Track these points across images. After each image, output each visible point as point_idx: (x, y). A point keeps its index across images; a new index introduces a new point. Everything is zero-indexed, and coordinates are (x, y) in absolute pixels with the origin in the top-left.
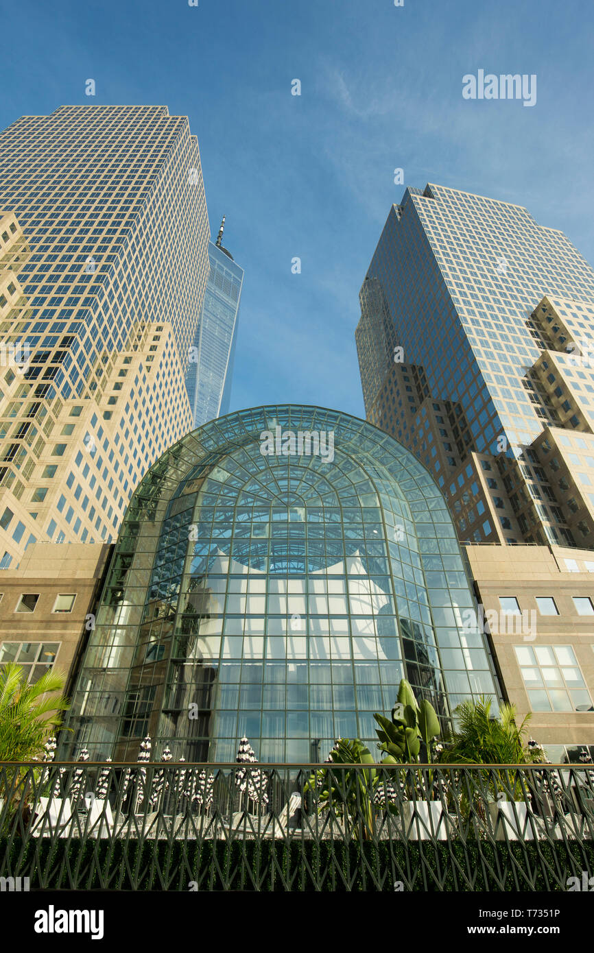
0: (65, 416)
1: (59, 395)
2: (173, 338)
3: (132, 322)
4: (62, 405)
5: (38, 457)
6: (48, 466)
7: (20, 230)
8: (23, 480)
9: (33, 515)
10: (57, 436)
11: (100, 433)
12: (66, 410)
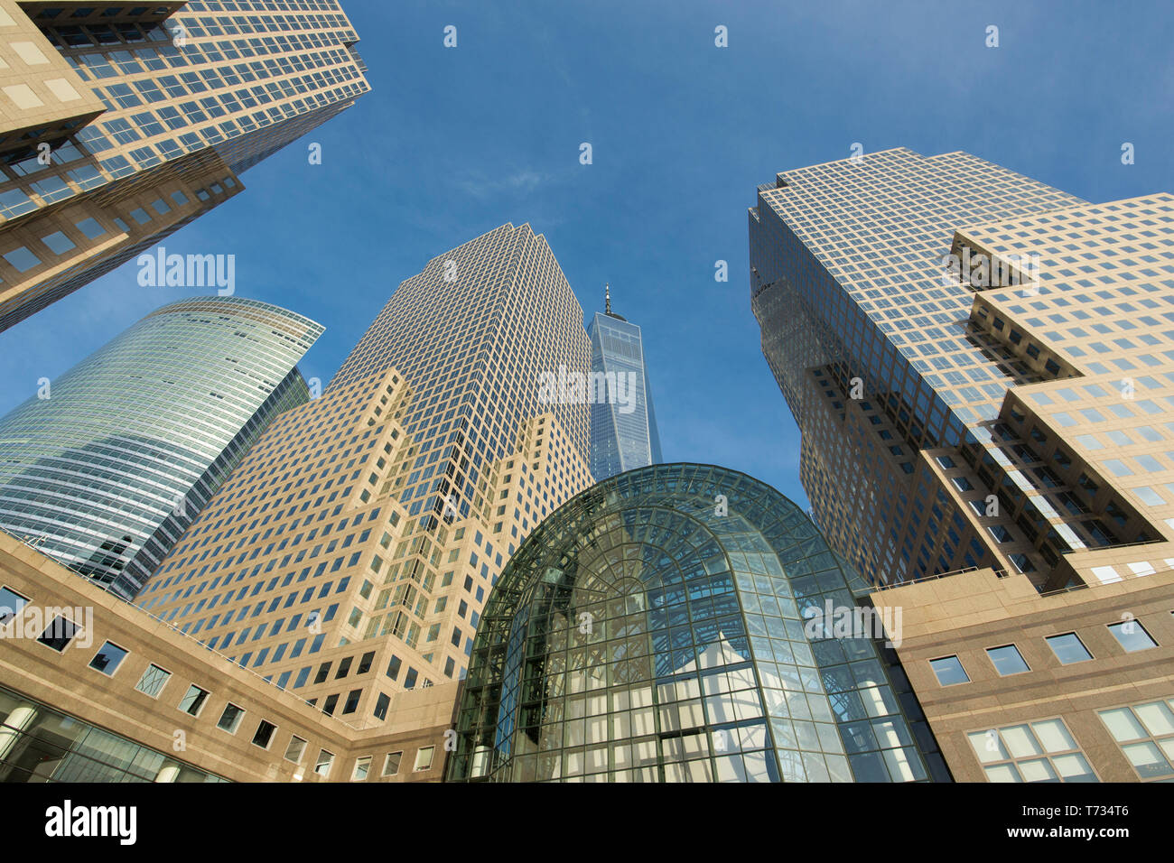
0: (450, 542)
1: (441, 523)
3: (511, 426)
4: (447, 532)
5: (430, 591)
6: (439, 599)
7: (401, 379)
8: (417, 619)
9: (428, 657)
10: (445, 565)
11: (489, 550)
12: (452, 535)
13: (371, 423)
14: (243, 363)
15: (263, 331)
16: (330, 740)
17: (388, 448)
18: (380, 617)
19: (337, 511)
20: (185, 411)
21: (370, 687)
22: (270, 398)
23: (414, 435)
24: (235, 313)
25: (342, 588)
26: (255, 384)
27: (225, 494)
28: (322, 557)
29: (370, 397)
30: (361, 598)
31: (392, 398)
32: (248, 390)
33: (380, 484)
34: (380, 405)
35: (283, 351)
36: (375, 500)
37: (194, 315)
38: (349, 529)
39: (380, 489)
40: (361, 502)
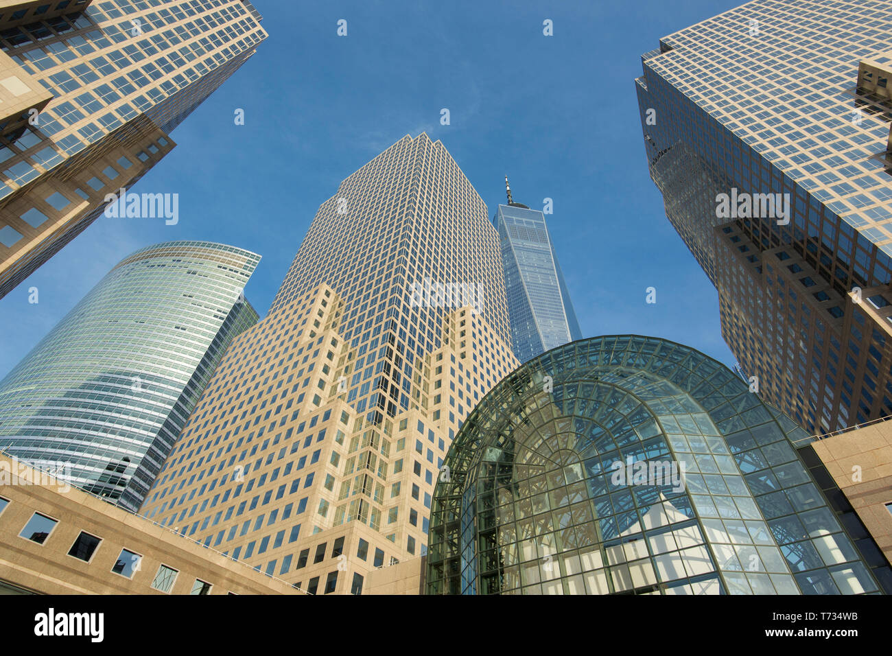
0: (397, 433)
1: (386, 416)
3: (435, 321)
4: (392, 424)
5: (385, 479)
6: (394, 485)
7: (333, 292)
8: (377, 505)
9: (391, 538)
10: (395, 454)
11: (431, 436)
12: (396, 426)
13: (313, 335)
14: (198, 297)
15: (210, 267)
17: (330, 356)
18: (345, 505)
19: (295, 416)
20: (156, 345)
21: (344, 568)
22: (225, 324)
23: (350, 341)
24: (185, 254)
25: (309, 482)
26: (209, 314)
27: (200, 412)
28: (288, 458)
29: (308, 312)
30: (326, 490)
31: (327, 310)
32: (206, 320)
33: (328, 388)
34: (318, 318)
35: (230, 281)
36: (325, 403)
37: (152, 262)
38: (307, 431)
39: (328, 393)
40: (314, 406)
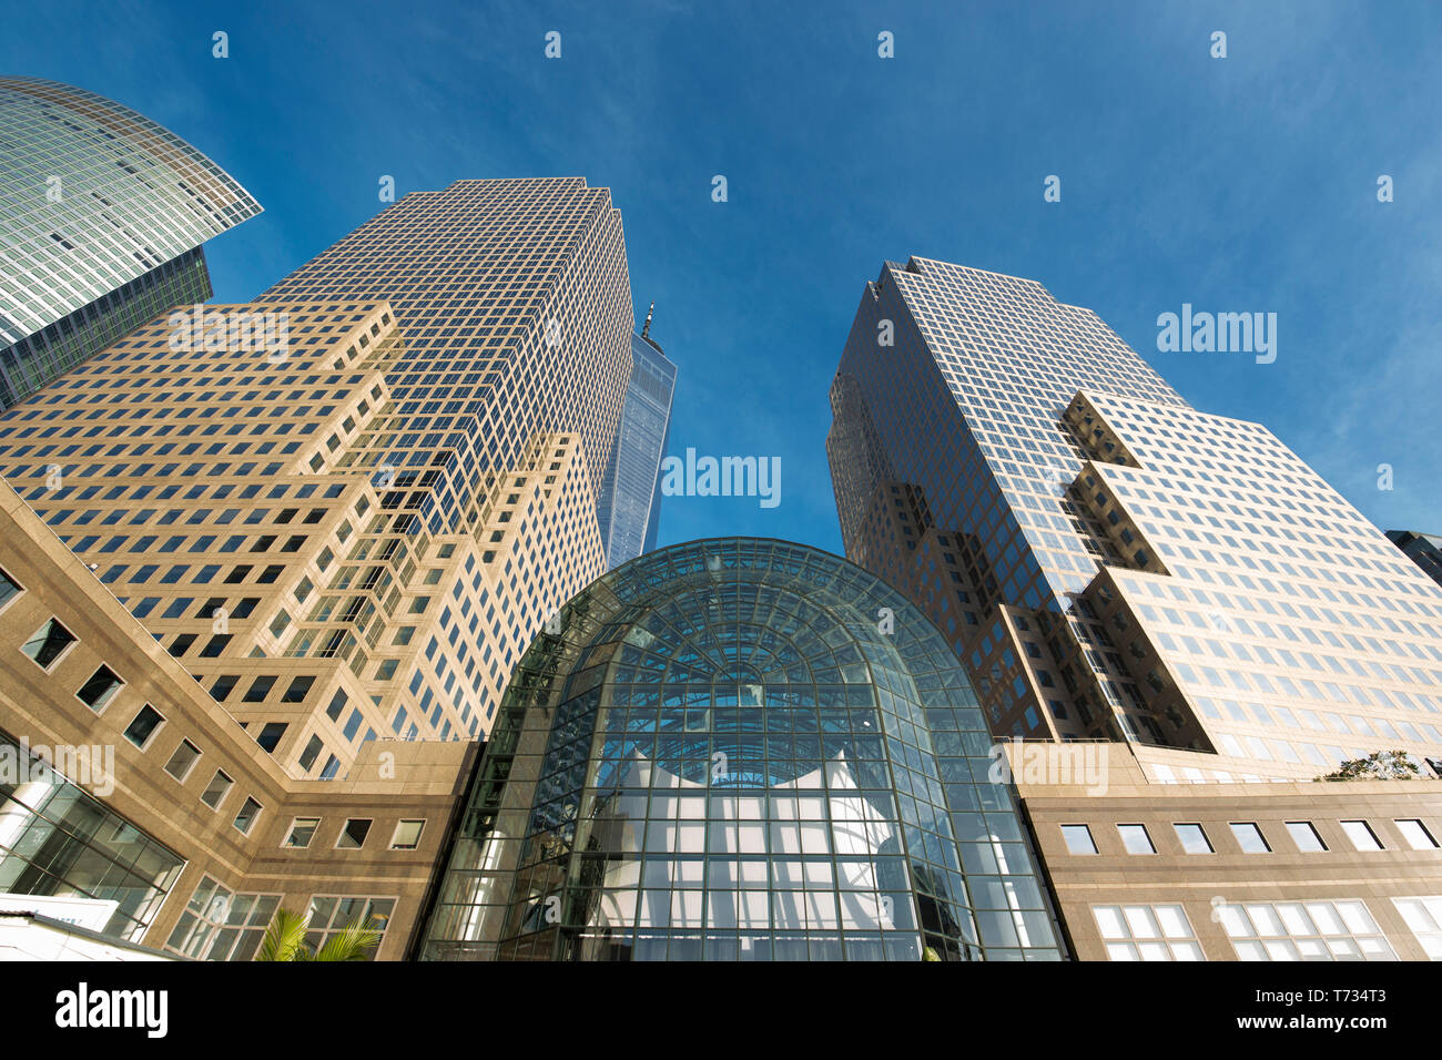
0: (432, 558)
1: (425, 529)
2: (582, 453)
3: (529, 433)
4: (429, 543)
5: (390, 615)
6: (401, 628)
7: (394, 321)
8: (366, 647)
9: (377, 700)
10: (418, 587)
11: (478, 580)
12: (435, 549)
13: (339, 365)
15: (165, 177)
16: (262, 786)
17: (363, 408)
18: (315, 631)
19: (271, 470)
21: (302, 724)
22: (147, 276)
23: (402, 403)
24: (125, 133)
25: (269, 577)
26: (129, 247)
28: (237, 527)
29: (345, 329)
30: (294, 599)
31: (375, 341)
32: (117, 252)
33: (340, 452)
34: (358, 345)
35: (189, 216)
36: (327, 472)
37: (57, 110)
38: (290, 500)
39: (338, 459)
40: (310, 468)
